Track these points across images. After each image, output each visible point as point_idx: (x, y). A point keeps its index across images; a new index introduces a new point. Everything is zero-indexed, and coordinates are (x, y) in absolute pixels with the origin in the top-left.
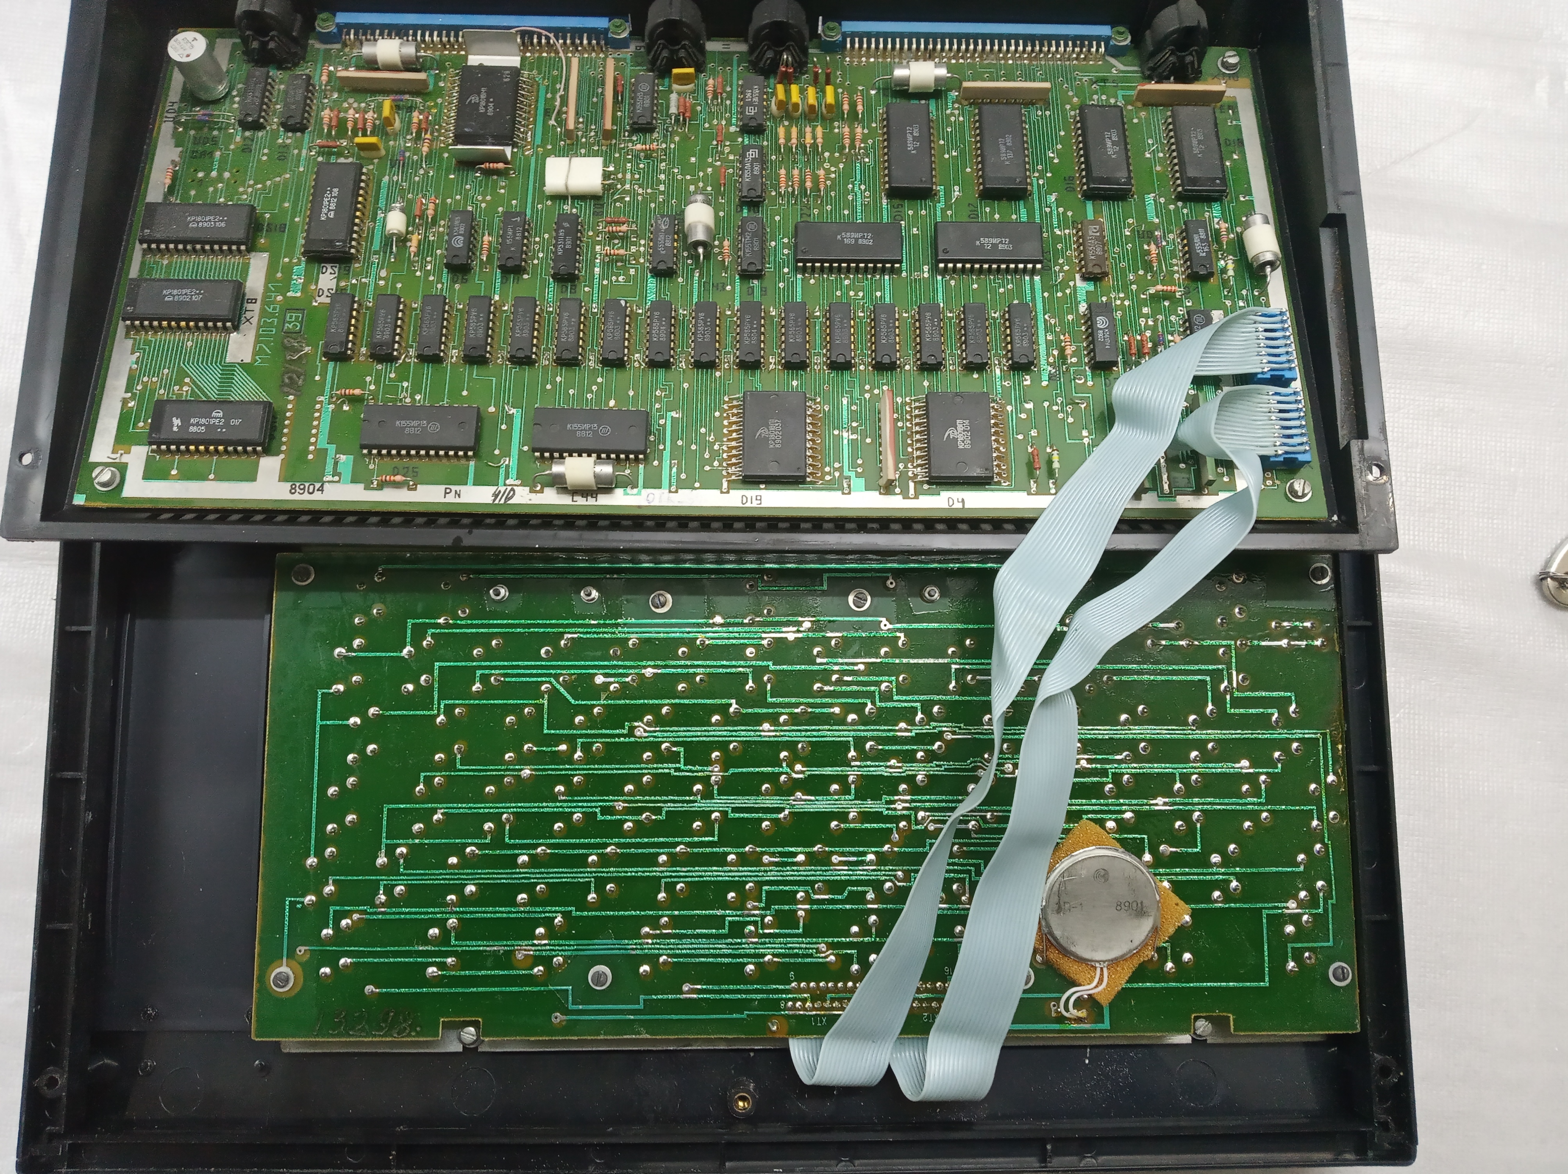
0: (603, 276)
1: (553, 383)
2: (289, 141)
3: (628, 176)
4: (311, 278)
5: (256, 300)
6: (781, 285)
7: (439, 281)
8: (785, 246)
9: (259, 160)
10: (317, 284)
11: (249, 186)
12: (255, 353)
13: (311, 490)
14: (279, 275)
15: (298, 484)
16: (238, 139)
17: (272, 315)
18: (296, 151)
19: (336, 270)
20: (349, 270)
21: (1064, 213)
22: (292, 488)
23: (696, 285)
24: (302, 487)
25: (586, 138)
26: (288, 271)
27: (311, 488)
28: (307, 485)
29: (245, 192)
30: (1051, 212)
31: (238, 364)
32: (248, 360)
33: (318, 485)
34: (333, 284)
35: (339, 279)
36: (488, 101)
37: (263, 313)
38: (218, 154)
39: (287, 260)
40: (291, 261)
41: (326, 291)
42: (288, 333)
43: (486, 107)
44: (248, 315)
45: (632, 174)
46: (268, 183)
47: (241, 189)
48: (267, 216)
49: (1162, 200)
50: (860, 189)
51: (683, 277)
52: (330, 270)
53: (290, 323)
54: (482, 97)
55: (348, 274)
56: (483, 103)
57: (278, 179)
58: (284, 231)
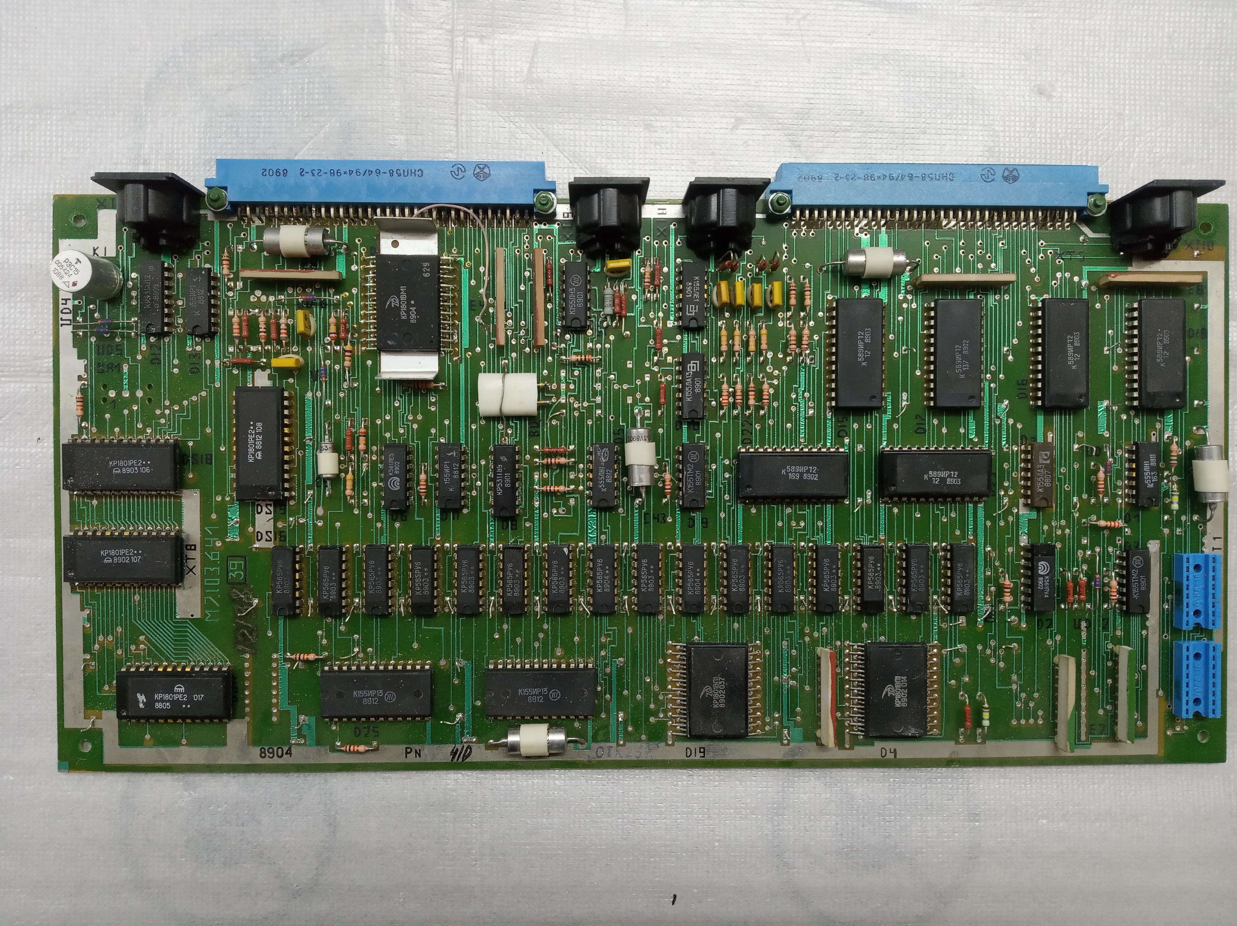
0: (542, 508)
1: (501, 631)
2: (198, 348)
3: (563, 386)
4: (247, 520)
5: (195, 546)
6: (723, 515)
7: (379, 520)
8: (726, 469)
9: (171, 374)
10: (254, 526)
11: (166, 407)
12: (204, 607)
13: (280, 754)
14: (214, 516)
15: (266, 748)
16: (144, 348)
17: (214, 564)
18: (208, 362)
19: (272, 508)
20: (285, 509)
21: (1014, 425)
22: (262, 753)
23: (636, 520)
24: (271, 750)
25: (516, 338)
26: (222, 510)
27: (280, 751)
28: (275, 749)
29: (163, 415)
30: (1000, 425)
31: (189, 619)
32: (198, 615)
33: (285, 749)
34: (270, 526)
35: (276, 520)
36: (409, 305)
37: (205, 561)
38: (125, 368)
39: (219, 498)
40: (223, 499)
41: (264, 534)
42: (233, 584)
43: (408, 312)
44: (191, 563)
45: (568, 384)
46: (185, 403)
47: (158, 412)
48: (191, 444)
49: (1115, 408)
50: (804, 397)
51: (623, 508)
52: (265, 509)
53: (233, 571)
54: (402, 298)
55: (285, 513)
56: (404, 307)
57: (194, 398)
58: (211, 463)
